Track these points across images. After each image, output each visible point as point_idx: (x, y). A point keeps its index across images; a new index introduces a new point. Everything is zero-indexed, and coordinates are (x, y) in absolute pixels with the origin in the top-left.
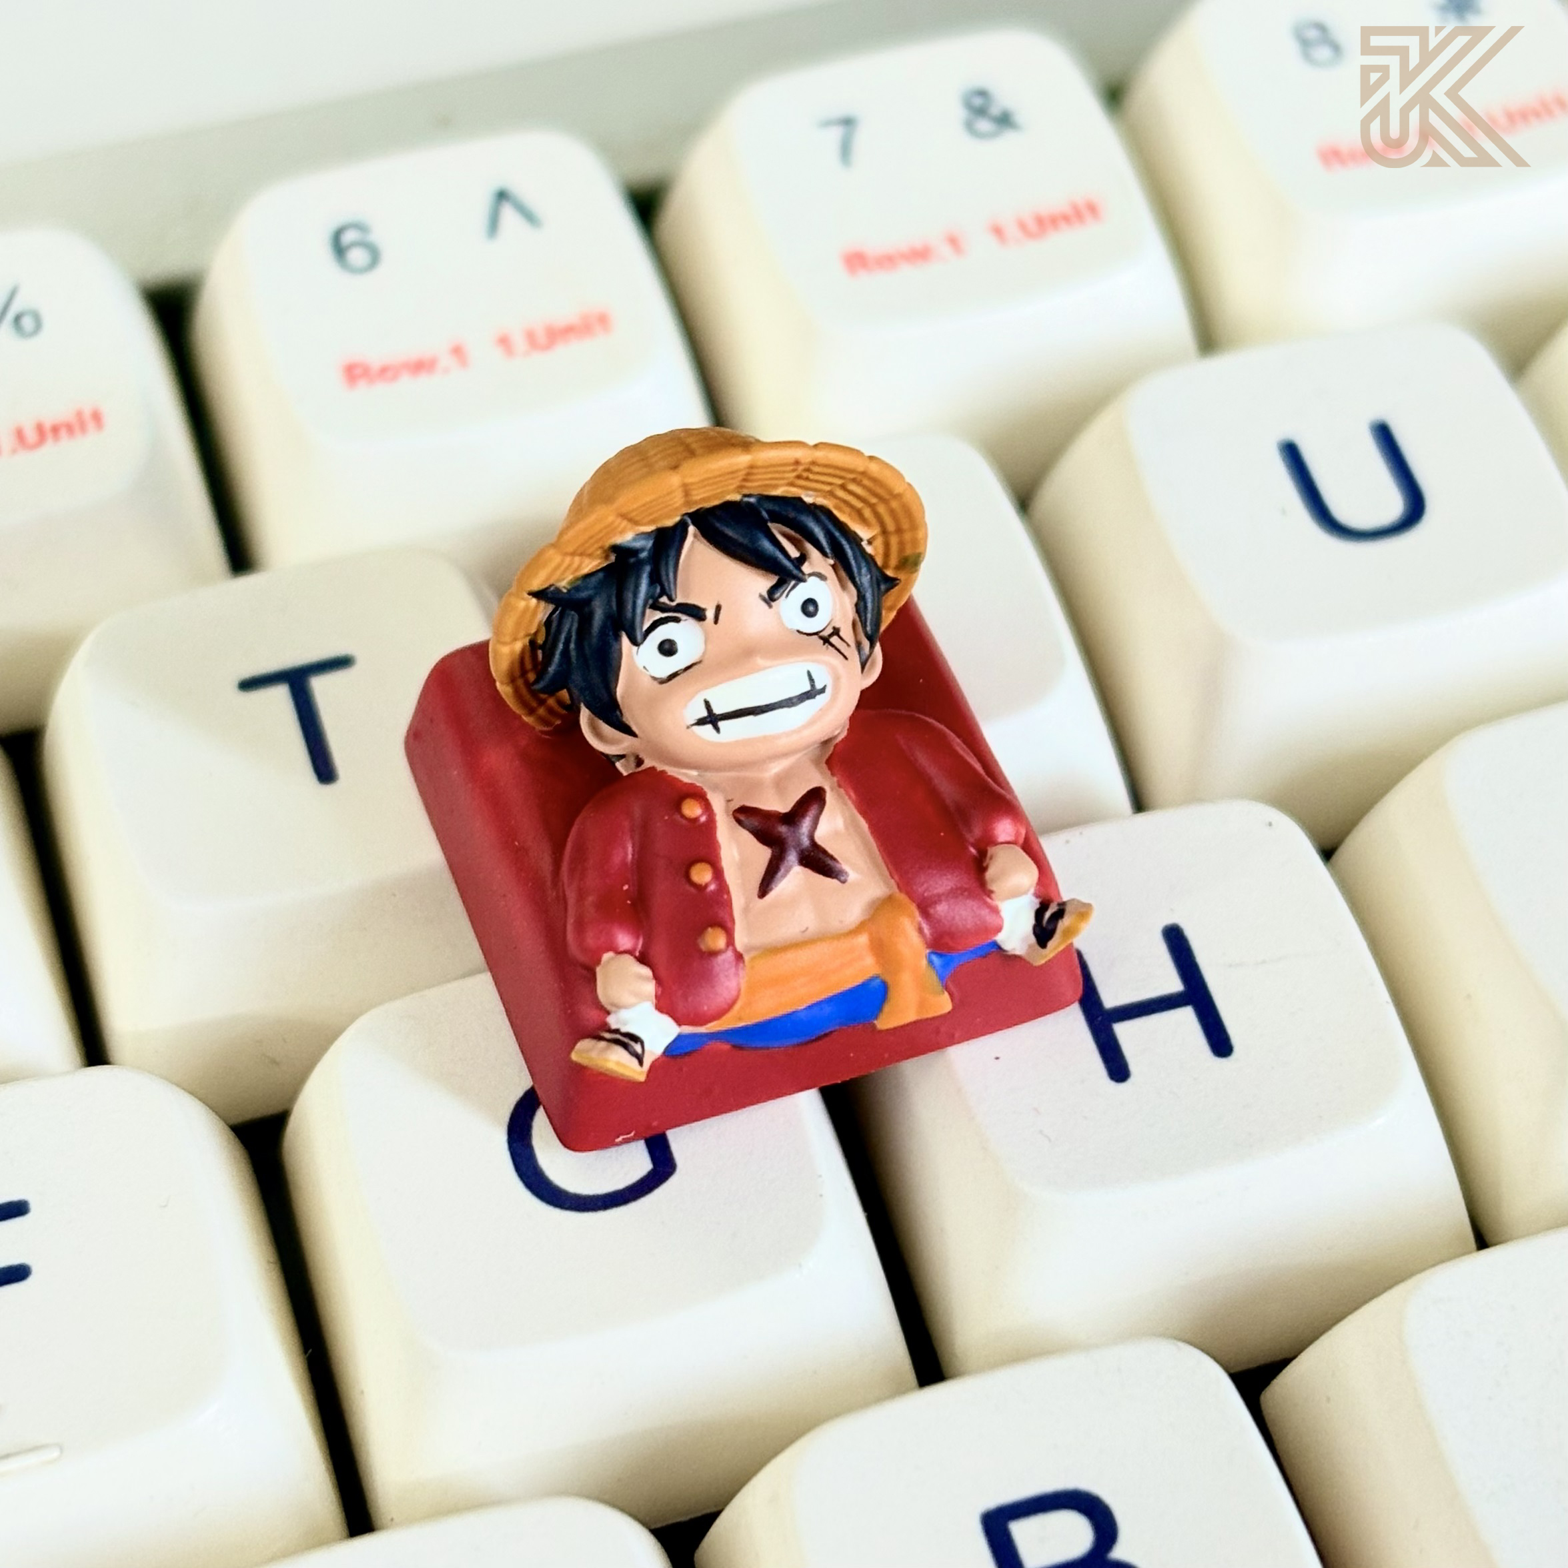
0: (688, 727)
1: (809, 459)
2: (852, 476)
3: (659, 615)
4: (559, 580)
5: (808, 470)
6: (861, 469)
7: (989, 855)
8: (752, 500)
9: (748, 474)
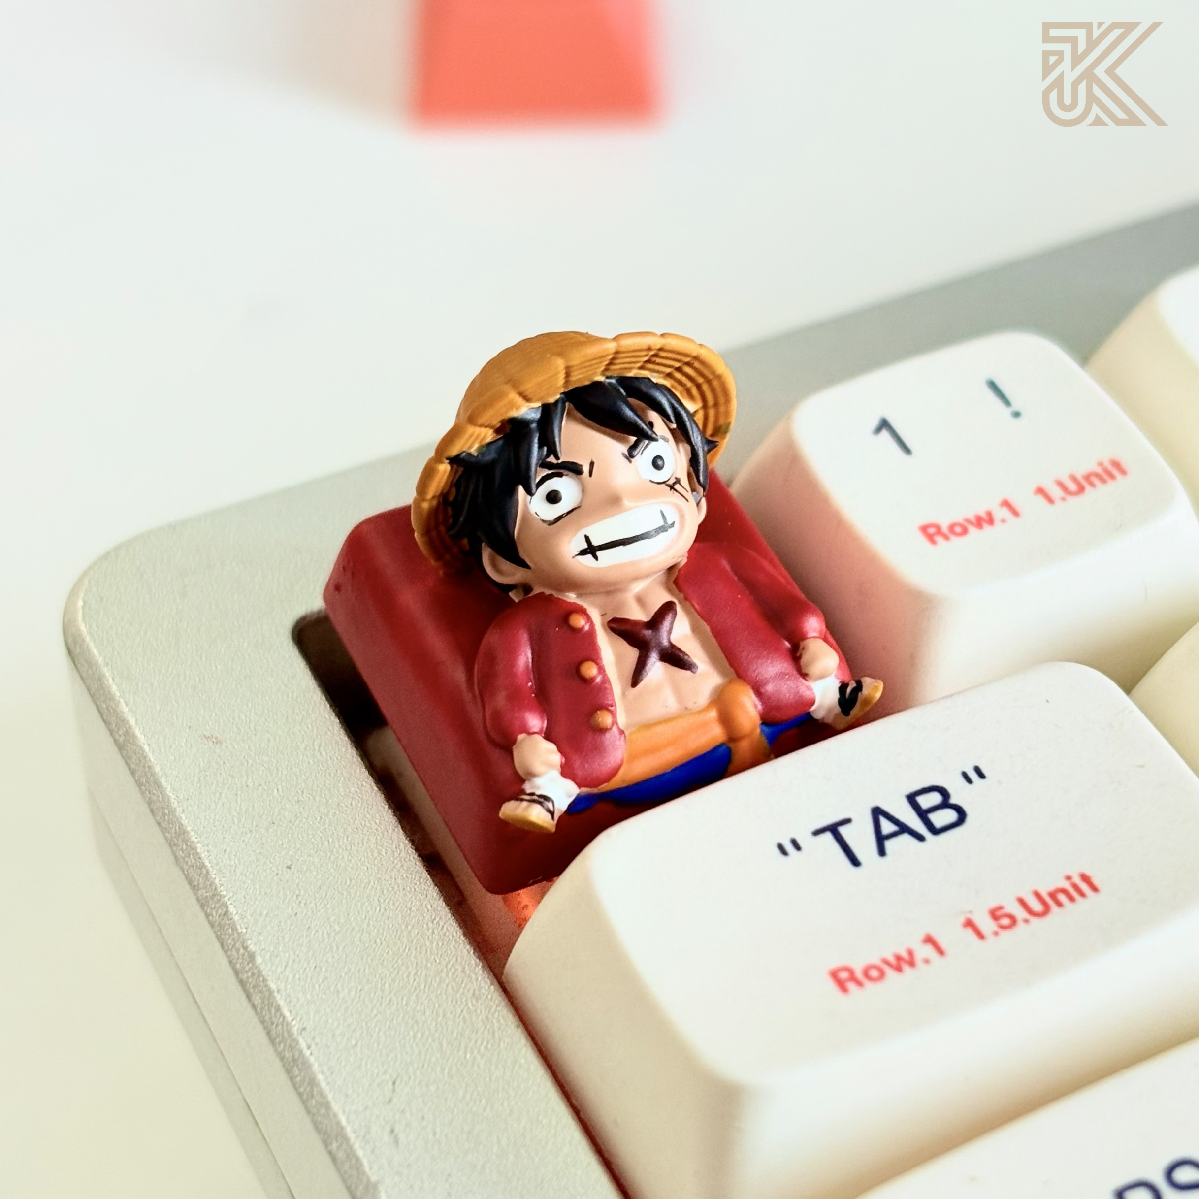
0: (573, 557)
1: (658, 347)
2: (687, 360)
3: (546, 472)
4: (470, 447)
5: (656, 355)
6: (695, 354)
7: (801, 647)
8: (613, 381)
9: (613, 359)
